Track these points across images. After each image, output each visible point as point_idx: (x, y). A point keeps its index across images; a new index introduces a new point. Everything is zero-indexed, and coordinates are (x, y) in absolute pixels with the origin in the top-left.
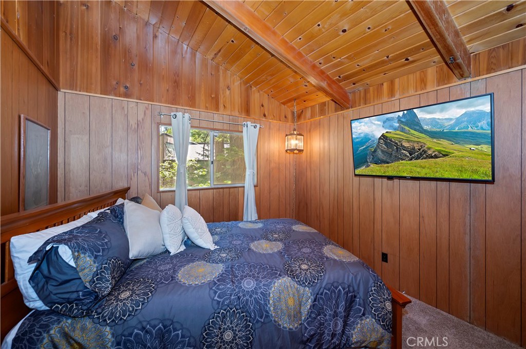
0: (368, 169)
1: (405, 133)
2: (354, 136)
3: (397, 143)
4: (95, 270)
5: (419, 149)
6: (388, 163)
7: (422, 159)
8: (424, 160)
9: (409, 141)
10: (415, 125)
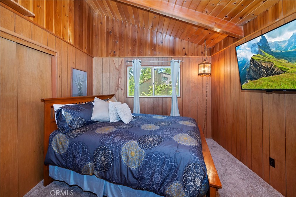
0: (247, 84)
1: (262, 55)
2: (238, 60)
3: (259, 64)
4: (71, 119)
5: (270, 68)
6: (256, 79)
7: (272, 75)
8: (274, 76)
9: (265, 62)
10: (267, 49)
